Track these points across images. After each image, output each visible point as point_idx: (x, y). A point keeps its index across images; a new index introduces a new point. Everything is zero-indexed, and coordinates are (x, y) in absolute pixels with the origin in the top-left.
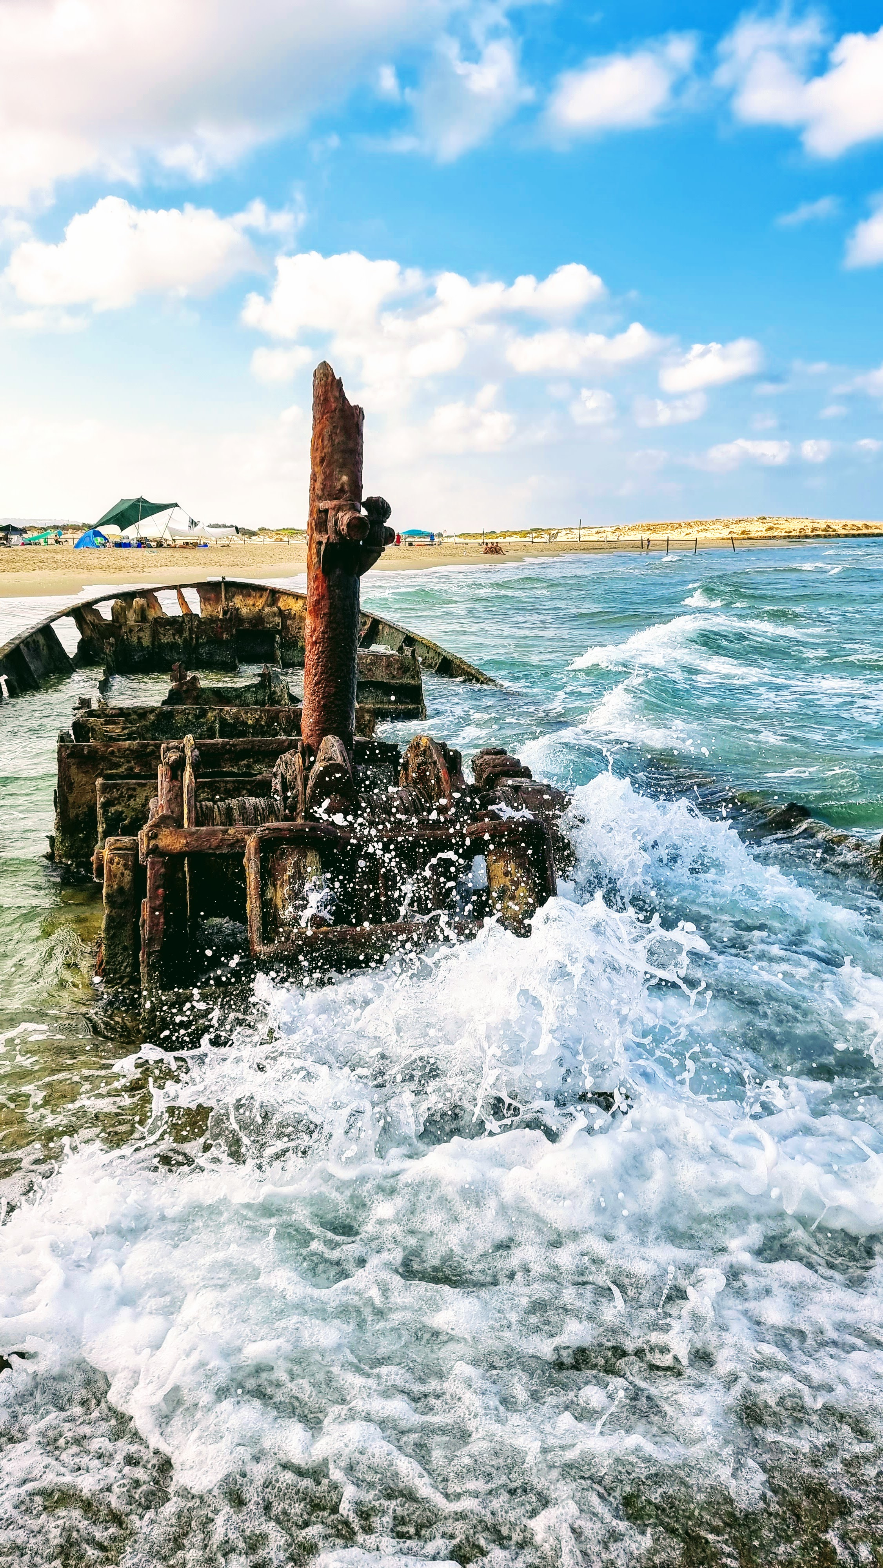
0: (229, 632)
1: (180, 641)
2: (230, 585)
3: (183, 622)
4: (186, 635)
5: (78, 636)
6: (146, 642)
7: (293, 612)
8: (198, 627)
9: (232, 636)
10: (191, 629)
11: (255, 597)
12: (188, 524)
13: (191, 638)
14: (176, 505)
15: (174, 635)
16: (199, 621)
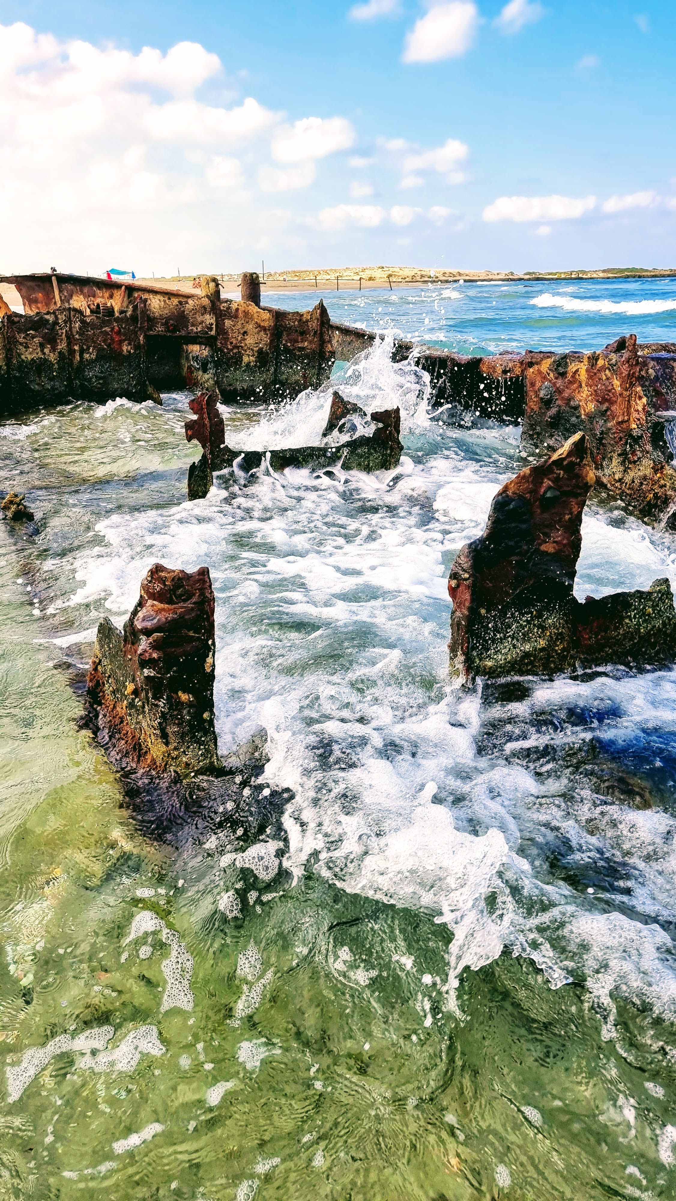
0: (131, 338)
1: (53, 357)
2: (63, 280)
3: (56, 323)
4: (62, 346)
7: (234, 306)
8: (81, 332)
9: (137, 347)
10: (70, 337)
13: (72, 352)
15: (42, 346)
16: (83, 322)
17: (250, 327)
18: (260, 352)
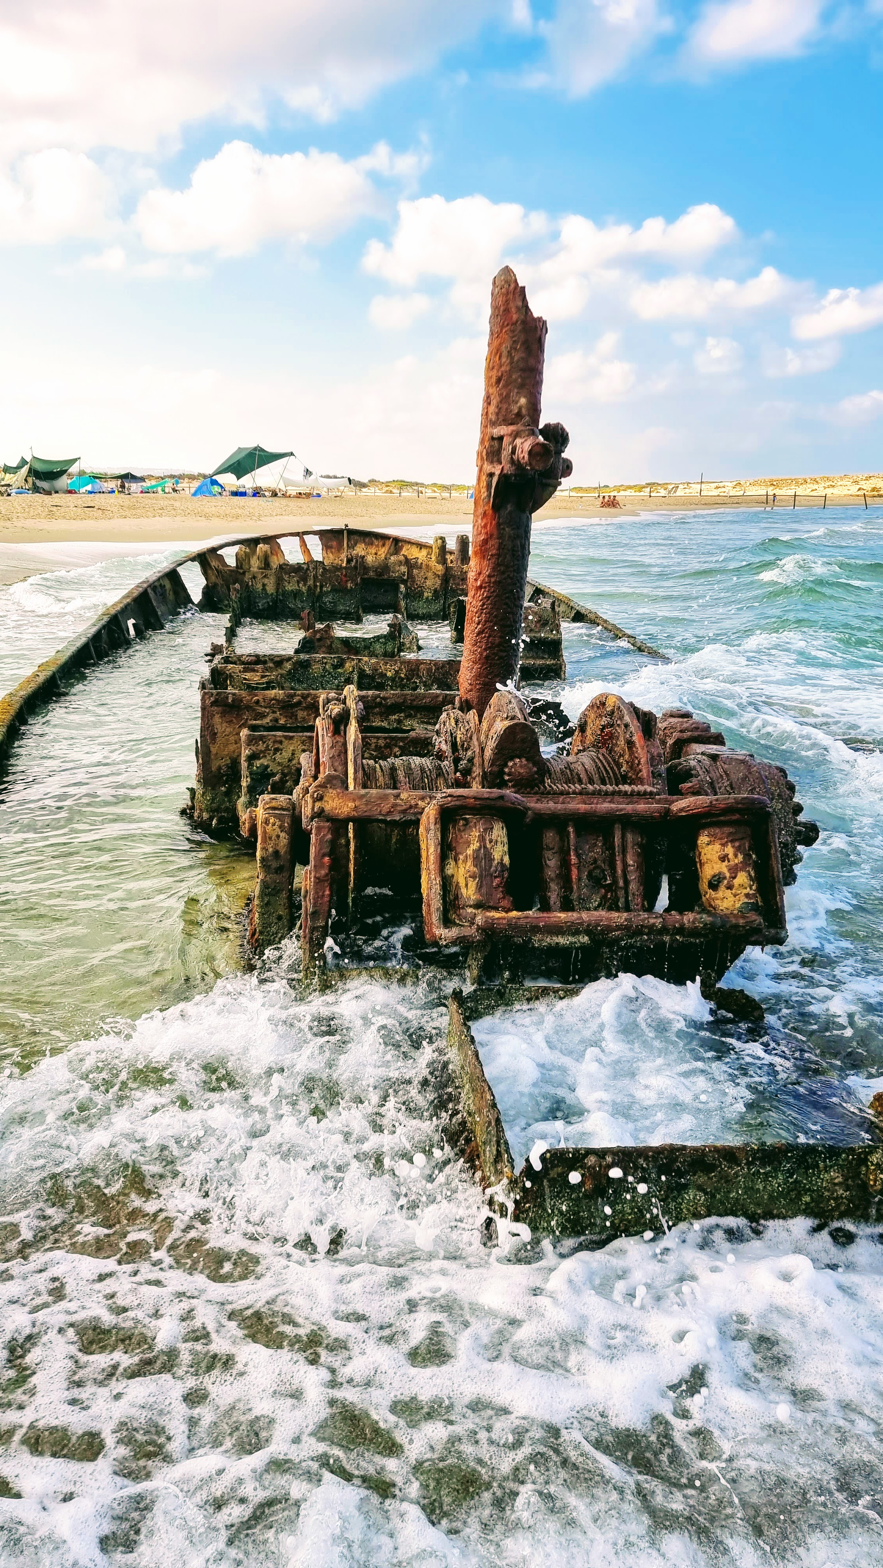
0: (353, 581)
1: (304, 589)
2: (352, 533)
3: (308, 569)
4: (310, 582)
5: (203, 582)
6: (271, 589)
7: (420, 561)
8: (323, 575)
9: (356, 585)
10: (315, 577)
11: (377, 546)
12: (303, 473)
13: (316, 586)
14: (292, 454)
15: (298, 582)
16: (324, 569)
17: (430, 574)
18: (435, 591)
